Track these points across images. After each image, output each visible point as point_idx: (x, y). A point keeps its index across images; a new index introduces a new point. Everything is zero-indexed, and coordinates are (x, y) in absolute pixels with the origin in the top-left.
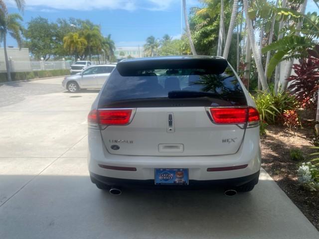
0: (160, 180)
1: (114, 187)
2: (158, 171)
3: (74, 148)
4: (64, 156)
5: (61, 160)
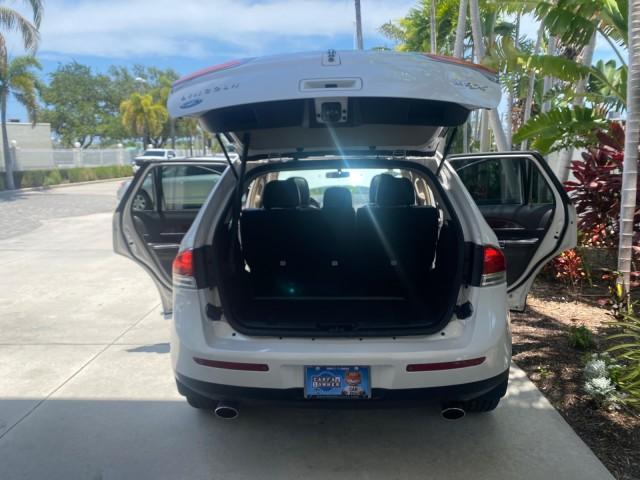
0: (315, 388)
1: (226, 402)
2: (311, 371)
3: (142, 326)
4: (121, 340)
5: (116, 349)
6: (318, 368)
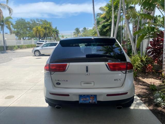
0: (82, 101)
1: (58, 105)
2: (81, 96)
3: (37, 85)
4: (32, 89)
5: (30, 91)
6: (83, 95)
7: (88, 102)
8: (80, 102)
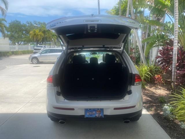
0: (88, 115)
1: (62, 119)
2: (87, 110)
3: (37, 97)
4: (31, 102)
5: (29, 104)
6: (89, 109)
7: (94, 116)
8: (86, 116)
